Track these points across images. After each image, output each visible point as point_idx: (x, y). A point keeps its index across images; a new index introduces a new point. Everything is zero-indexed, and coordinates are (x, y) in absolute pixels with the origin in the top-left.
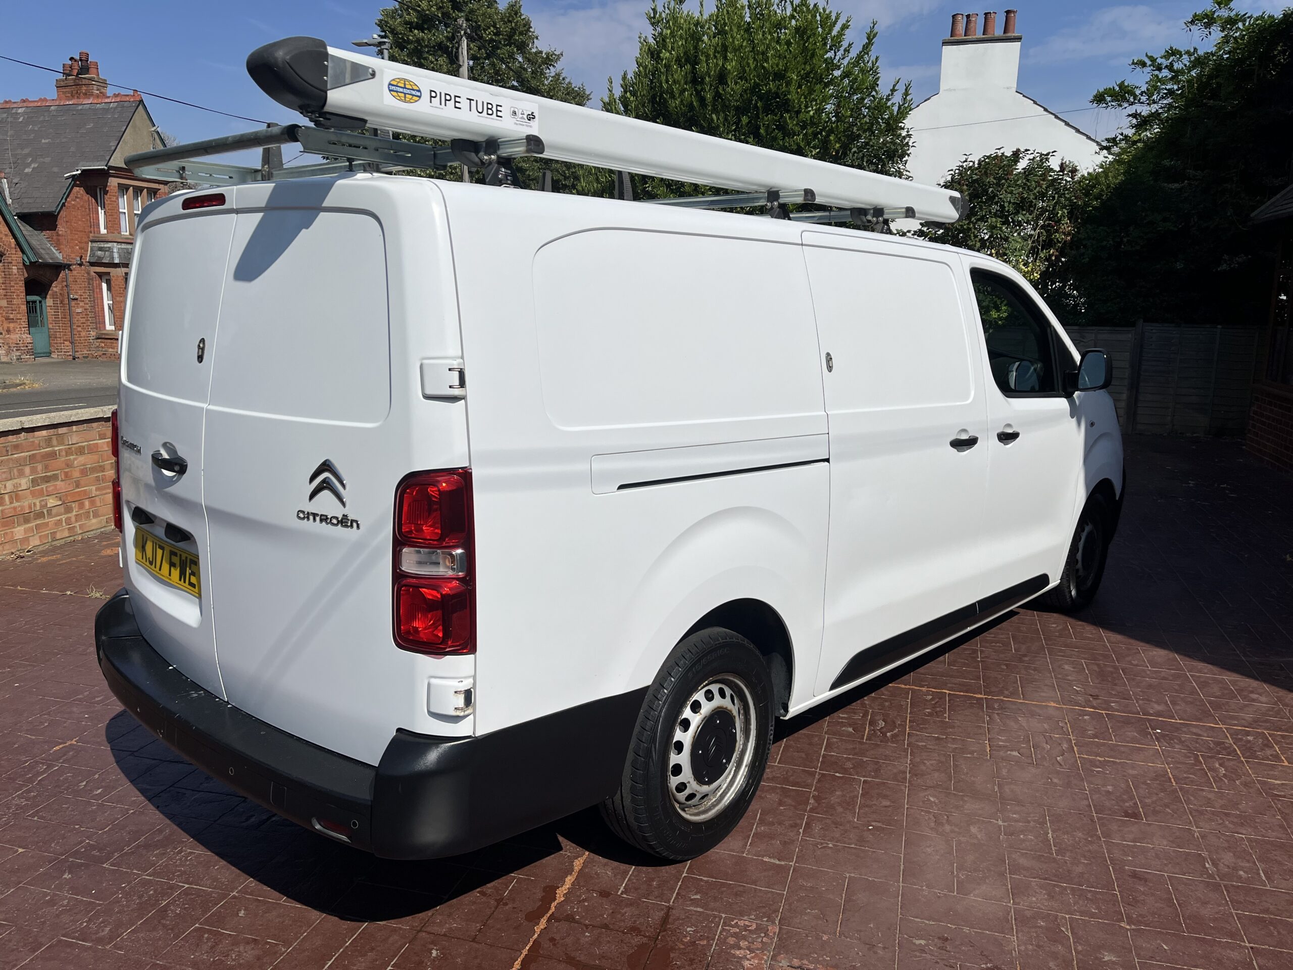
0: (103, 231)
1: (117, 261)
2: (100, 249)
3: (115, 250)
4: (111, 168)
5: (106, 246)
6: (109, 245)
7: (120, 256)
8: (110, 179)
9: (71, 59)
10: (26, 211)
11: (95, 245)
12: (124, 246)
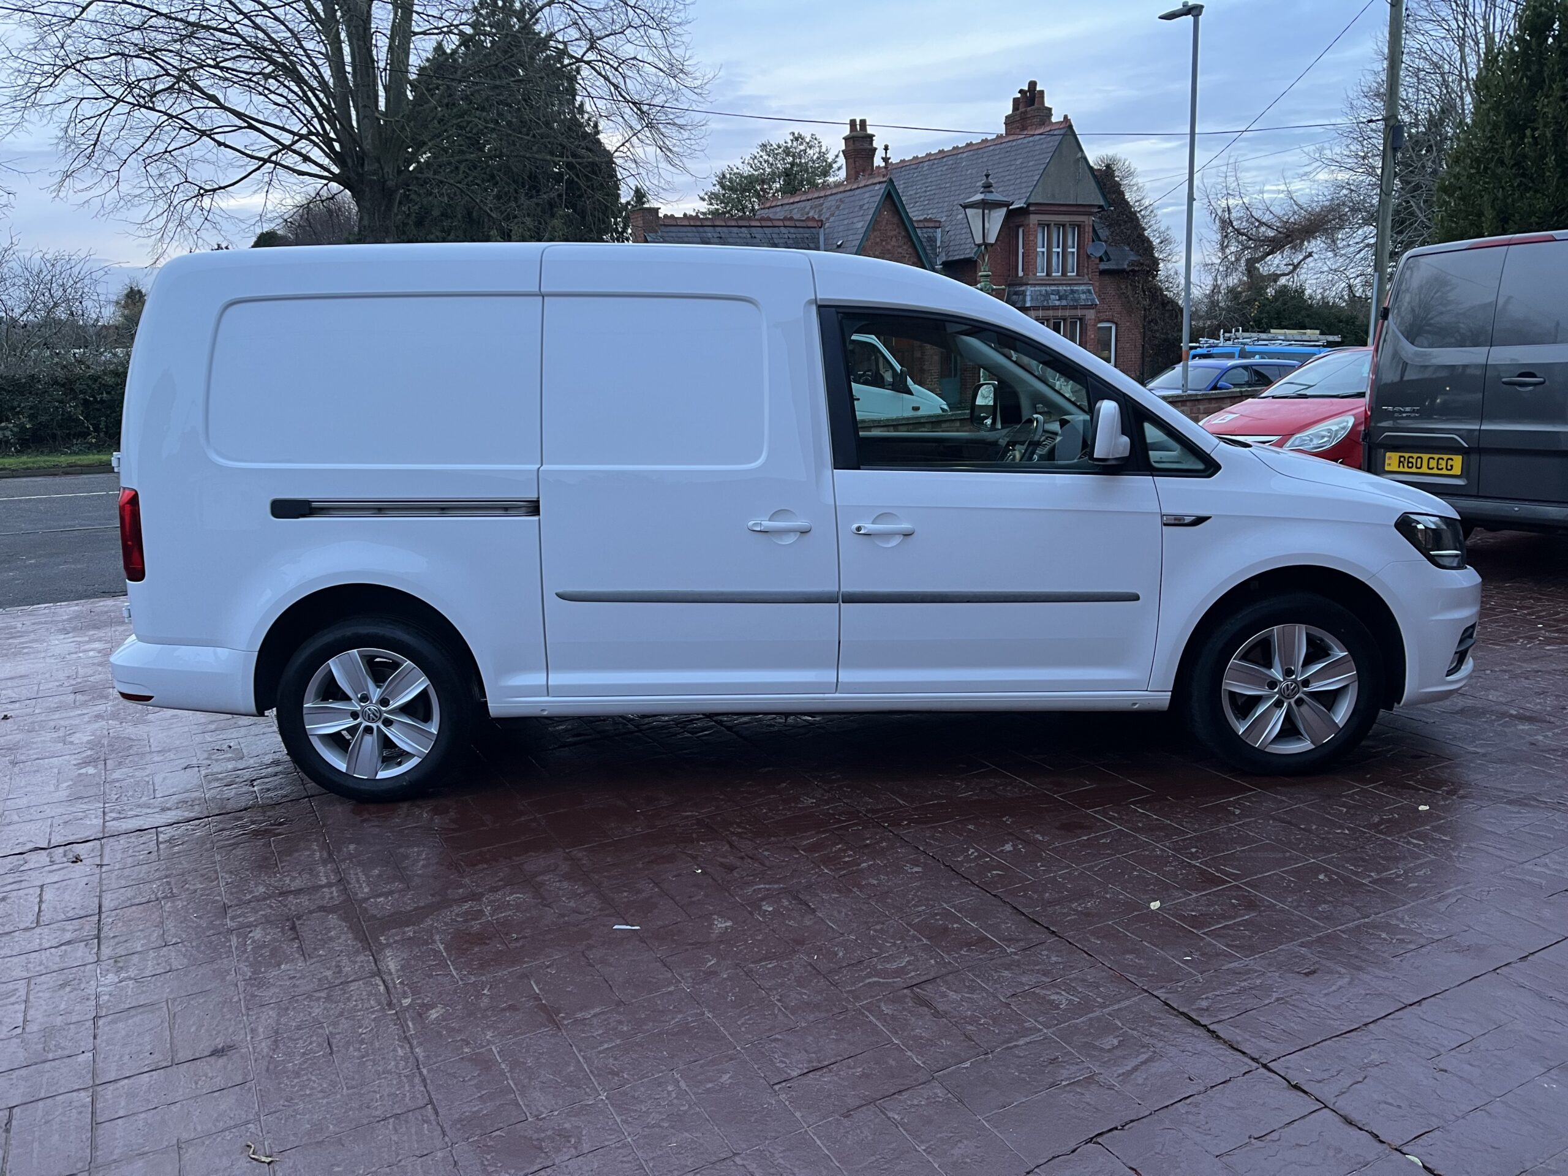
0: (1021, 274)
1: (1028, 304)
2: (1016, 293)
3: (1028, 293)
4: (1029, 205)
5: (1021, 289)
6: (1023, 288)
7: (1032, 300)
8: (1032, 217)
9: (1021, 91)
10: (950, 259)
11: (1012, 289)
12: (1037, 288)
